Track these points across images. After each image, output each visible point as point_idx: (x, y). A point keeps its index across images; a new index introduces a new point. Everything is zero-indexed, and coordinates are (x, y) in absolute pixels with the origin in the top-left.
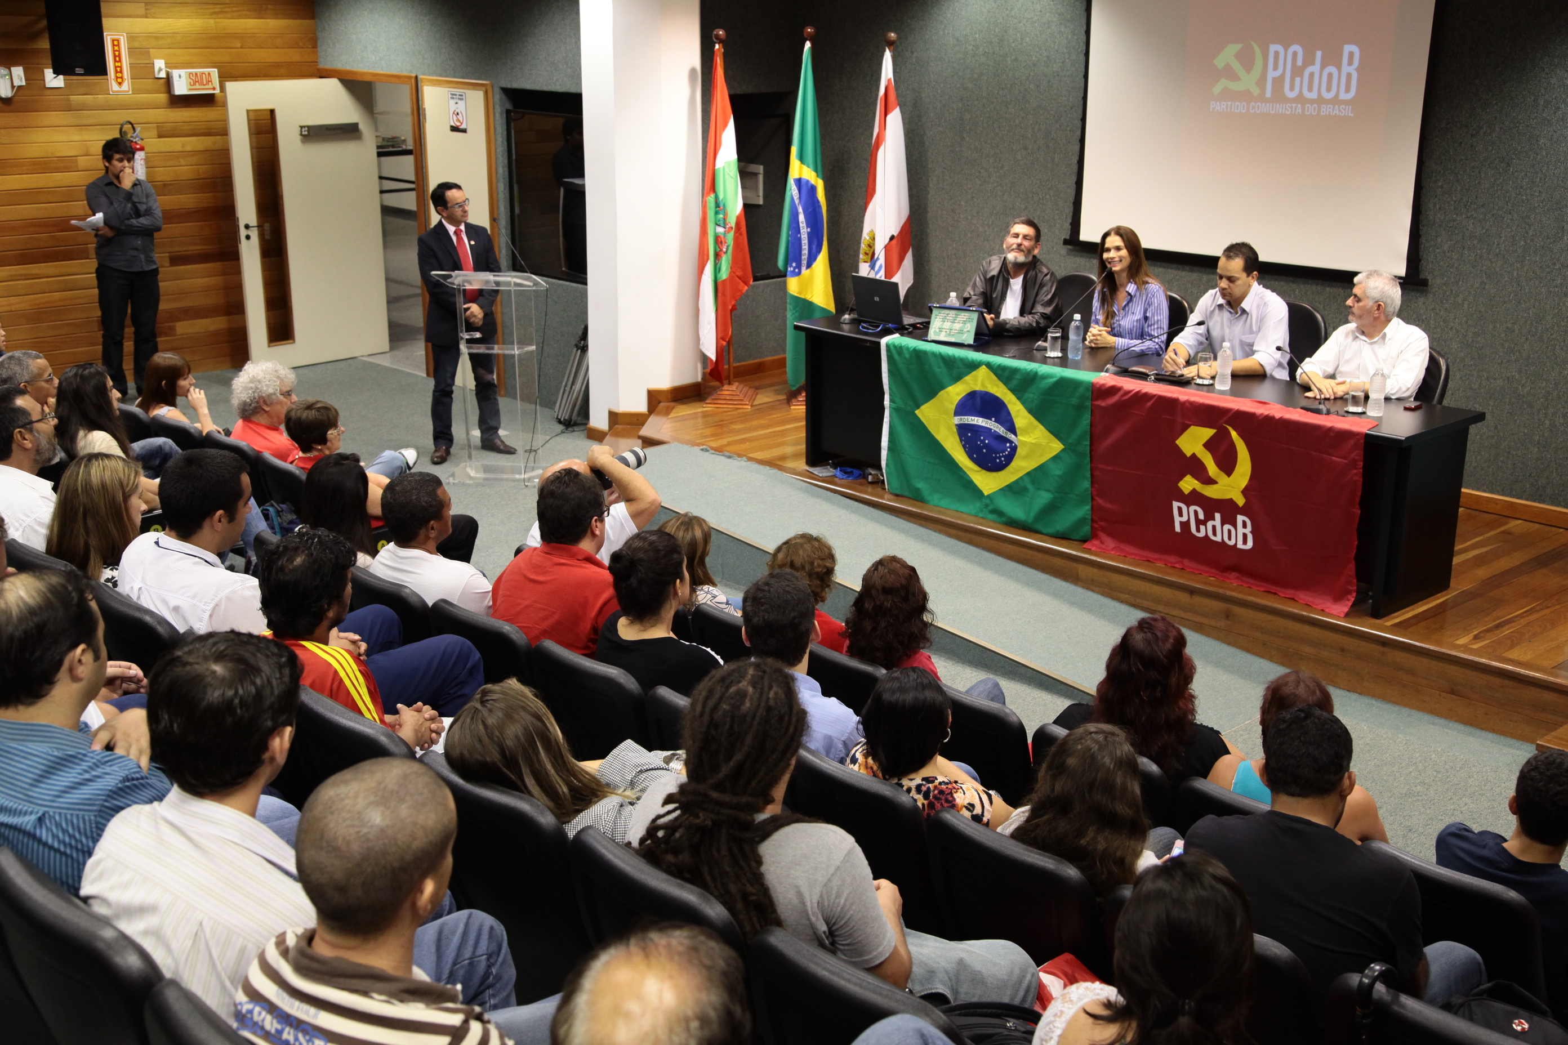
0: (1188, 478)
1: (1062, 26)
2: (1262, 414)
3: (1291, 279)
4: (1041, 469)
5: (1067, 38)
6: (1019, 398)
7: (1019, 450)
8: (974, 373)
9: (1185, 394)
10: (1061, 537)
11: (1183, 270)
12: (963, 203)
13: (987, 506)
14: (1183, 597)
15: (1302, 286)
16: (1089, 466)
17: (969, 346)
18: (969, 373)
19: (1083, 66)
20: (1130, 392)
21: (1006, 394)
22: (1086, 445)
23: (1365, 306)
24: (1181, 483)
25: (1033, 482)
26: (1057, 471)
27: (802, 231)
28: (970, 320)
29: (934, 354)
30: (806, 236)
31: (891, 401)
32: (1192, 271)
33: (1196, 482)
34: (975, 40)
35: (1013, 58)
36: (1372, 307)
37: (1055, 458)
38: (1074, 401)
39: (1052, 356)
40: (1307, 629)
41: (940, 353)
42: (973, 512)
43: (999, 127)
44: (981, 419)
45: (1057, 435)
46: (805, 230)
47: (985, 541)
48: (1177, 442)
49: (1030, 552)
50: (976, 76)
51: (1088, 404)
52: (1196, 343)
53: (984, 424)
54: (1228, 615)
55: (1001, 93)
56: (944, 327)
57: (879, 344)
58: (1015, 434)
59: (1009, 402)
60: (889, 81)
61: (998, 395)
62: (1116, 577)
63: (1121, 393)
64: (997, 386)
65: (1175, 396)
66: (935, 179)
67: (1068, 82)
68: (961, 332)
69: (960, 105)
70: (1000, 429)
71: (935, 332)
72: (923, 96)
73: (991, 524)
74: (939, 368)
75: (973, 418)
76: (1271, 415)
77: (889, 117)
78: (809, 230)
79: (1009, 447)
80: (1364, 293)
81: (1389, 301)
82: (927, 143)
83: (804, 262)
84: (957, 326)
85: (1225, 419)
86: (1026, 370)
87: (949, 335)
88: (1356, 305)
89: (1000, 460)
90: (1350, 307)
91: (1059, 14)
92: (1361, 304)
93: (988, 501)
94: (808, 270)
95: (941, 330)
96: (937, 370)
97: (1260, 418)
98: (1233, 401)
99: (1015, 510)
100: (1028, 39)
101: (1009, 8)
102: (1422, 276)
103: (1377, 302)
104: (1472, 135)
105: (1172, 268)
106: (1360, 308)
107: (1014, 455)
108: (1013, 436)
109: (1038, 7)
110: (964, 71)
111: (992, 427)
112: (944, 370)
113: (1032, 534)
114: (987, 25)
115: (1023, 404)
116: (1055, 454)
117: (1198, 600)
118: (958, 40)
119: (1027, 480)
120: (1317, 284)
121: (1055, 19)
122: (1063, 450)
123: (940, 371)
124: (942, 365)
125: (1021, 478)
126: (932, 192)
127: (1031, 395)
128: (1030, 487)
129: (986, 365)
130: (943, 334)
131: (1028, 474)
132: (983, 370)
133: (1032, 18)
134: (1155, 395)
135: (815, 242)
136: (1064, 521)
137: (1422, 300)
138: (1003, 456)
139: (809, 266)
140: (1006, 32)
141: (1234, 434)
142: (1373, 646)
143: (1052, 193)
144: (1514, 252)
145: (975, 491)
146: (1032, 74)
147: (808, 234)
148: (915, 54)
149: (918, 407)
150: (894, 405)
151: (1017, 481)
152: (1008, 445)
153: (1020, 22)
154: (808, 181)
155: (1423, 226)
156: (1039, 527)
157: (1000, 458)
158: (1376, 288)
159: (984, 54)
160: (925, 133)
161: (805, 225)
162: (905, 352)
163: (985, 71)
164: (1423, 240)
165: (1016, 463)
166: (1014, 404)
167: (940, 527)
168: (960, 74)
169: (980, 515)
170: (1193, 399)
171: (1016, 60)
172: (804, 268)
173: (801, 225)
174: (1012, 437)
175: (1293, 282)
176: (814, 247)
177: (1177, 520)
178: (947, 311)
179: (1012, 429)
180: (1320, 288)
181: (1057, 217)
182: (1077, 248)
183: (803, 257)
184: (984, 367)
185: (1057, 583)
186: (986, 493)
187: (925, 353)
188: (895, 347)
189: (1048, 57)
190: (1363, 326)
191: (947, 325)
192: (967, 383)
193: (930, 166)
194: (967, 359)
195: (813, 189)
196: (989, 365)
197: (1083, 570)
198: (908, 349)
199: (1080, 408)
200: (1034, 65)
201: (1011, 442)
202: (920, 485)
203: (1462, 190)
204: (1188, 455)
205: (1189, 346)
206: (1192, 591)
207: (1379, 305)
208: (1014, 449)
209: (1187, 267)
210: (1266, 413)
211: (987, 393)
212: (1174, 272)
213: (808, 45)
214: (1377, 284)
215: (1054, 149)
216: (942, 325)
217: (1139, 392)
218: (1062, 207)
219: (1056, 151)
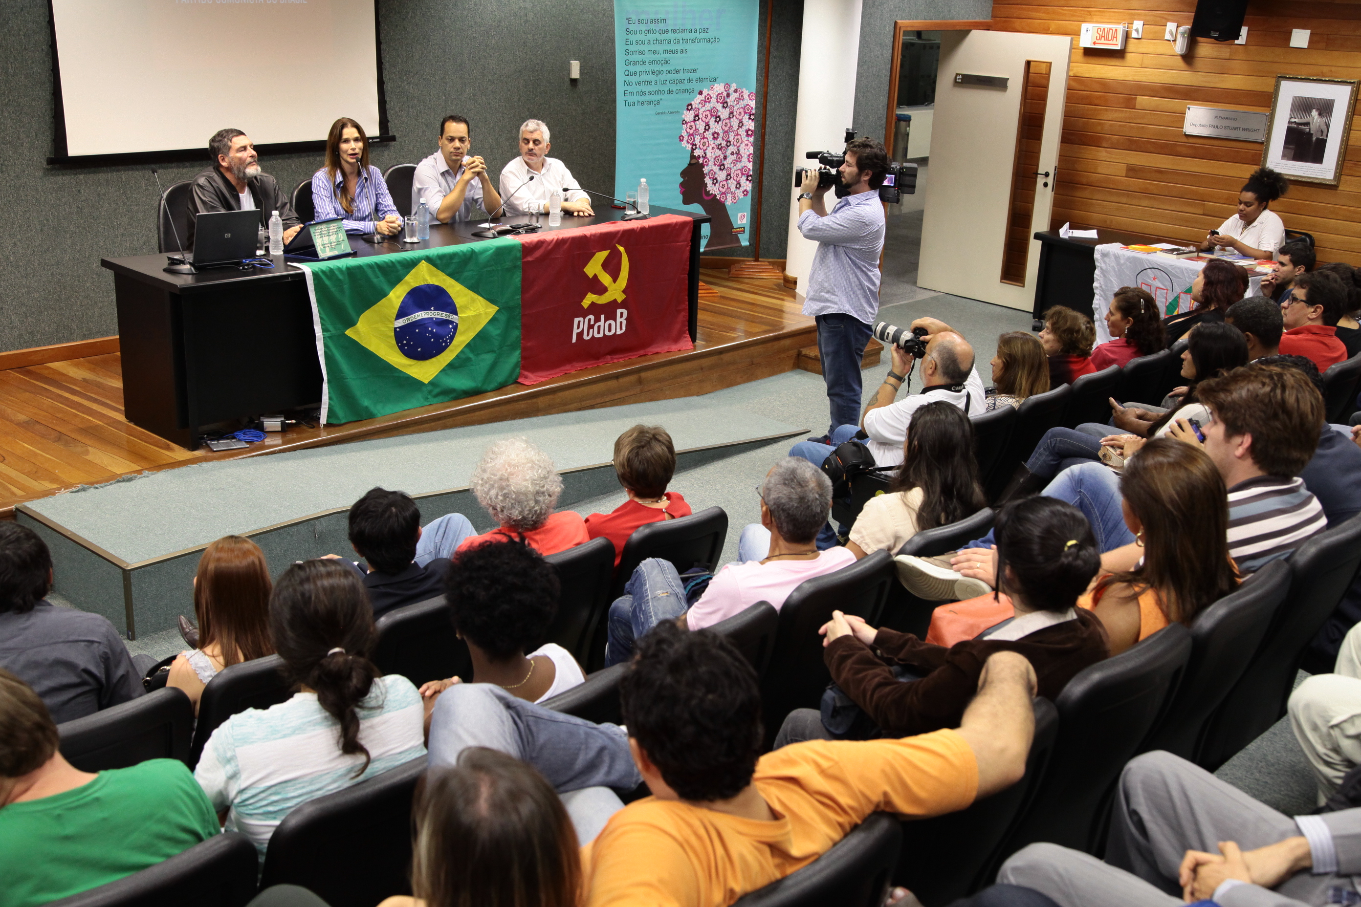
0: (589, 295)
4: (482, 337)
6: (457, 280)
7: (459, 327)
8: (413, 271)
10: (500, 388)
11: (184, 168)
13: (430, 392)
14: (612, 383)
16: (521, 316)
18: (409, 272)
20: (552, 241)
21: (444, 280)
24: (583, 301)
25: (472, 351)
26: (495, 332)
31: (324, 330)
32: (192, 166)
33: (594, 296)
37: (493, 321)
38: (508, 264)
44: (422, 313)
45: (492, 301)
47: (459, 419)
48: (585, 270)
49: (498, 409)
51: (520, 263)
53: (426, 316)
54: (640, 381)
56: (325, 242)
57: (303, 273)
58: (456, 314)
59: (448, 287)
61: (436, 284)
62: (567, 393)
63: (544, 246)
64: (435, 276)
65: (582, 233)
68: (338, 243)
70: (443, 315)
73: (449, 404)
74: (377, 278)
79: (452, 328)
84: (333, 238)
86: (462, 252)
87: (332, 249)
89: (446, 343)
93: (430, 388)
95: (323, 246)
96: (375, 281)
99: (461, 382)
102: (391, 134)
104: (403, 19)
105: (171, 168)
107: (456, 333)
108: (455, 316)
111: (433, 316)
112: (382, 279)
113: (484, 395)
115: (462, 283)
116: (491, 317)
117: (622, 380)
119: (467, 351)
122: (498, 311)
124: (379, 273)
125: (462, 352)
127: (470, 273)
128: (471, 356)
129: (425, 260)
131: (468, 345)
132: (422, 264)
134: (569, 238)
136: (502, 374)
141: (621, 249)
144: (440, 105)
145: (413, 384)
150: (327, 334)
151: (457, 356)
152: (451, 326)
156: (485, 387)
157: (446, 341)
165: (456, 341)
166: (453, 286)
167: (416, 428)
170: (594, 232)
174: (453, 318)
179: (455, 310)
184: (423, 261)
185: (535, 420)
186: (426, 382)
191: (326, 240)
192: (408, 283)
194: (405, 259)
196: (429, 259)
197: (541, 401)
201: (452, 322)
202: (366, 402)
203: (402, 62)
204: (591, 277)
206: (617, 376)
208: (456, 328)
209: (188, 164)
211: (429, 286)
212: (175, 171)
215: (6, 58)
216: (323, 240)
217: (558, 239)
218: (29, 123)
219: (9, 60)
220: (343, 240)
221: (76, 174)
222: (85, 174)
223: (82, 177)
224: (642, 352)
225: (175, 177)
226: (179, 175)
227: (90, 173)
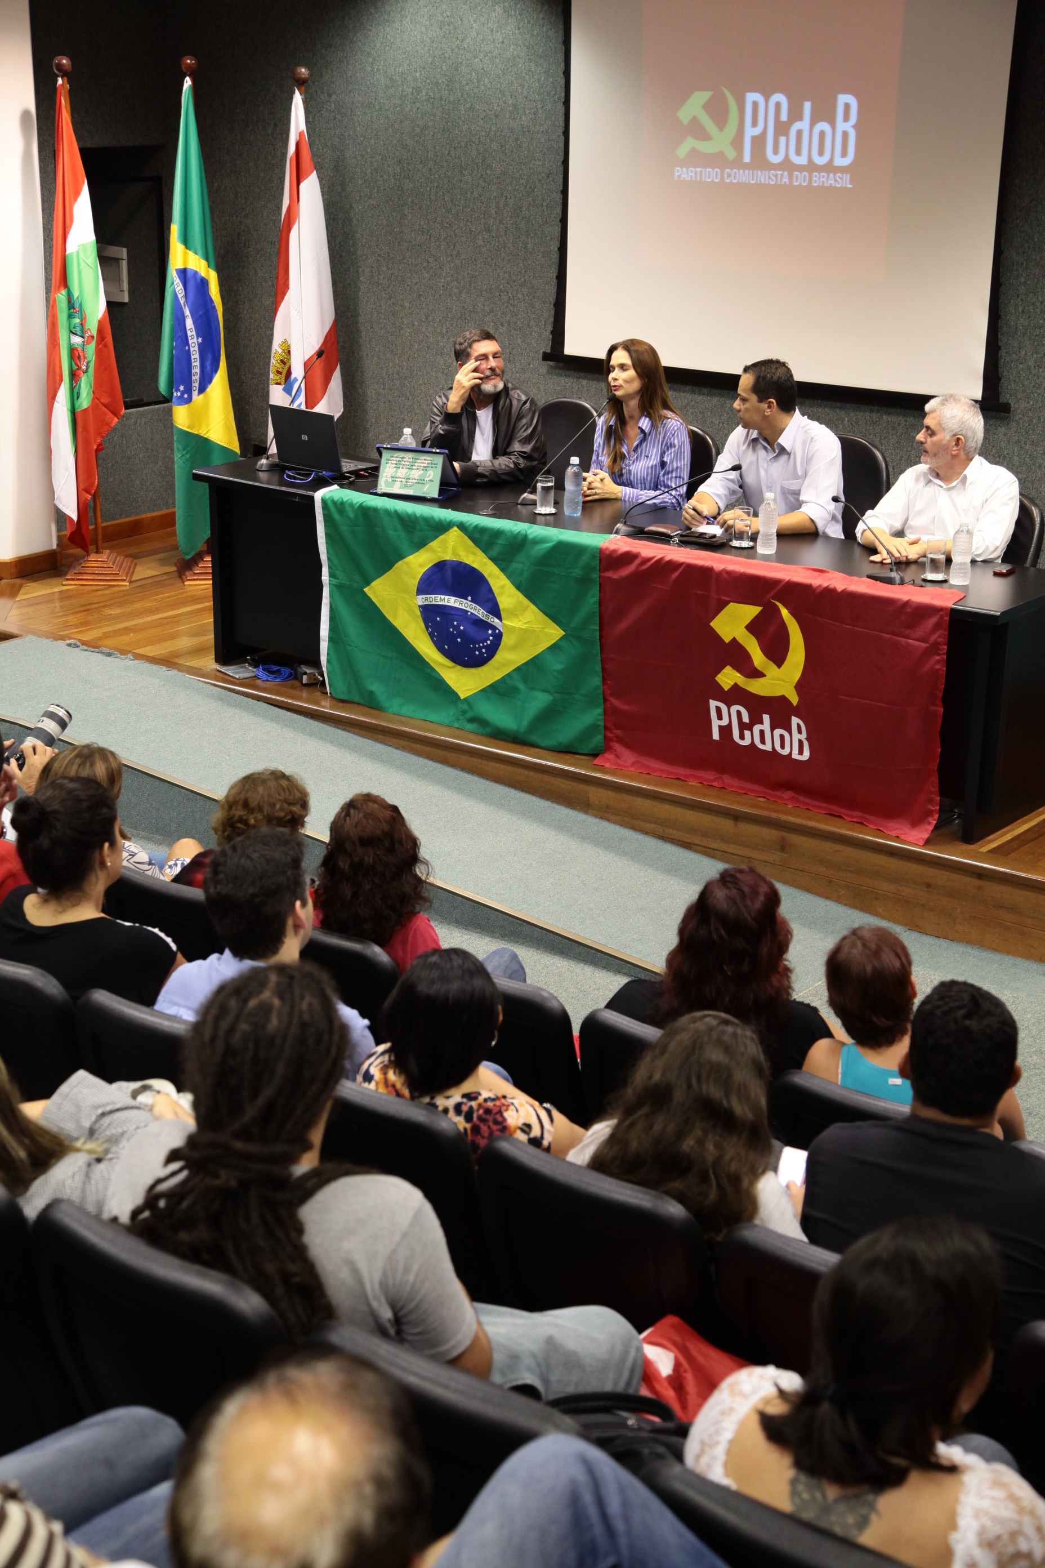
0: (728, 670)
1: (532, 64)
2: (820, 586)
3: (839, 404)
4: (535, 663)
5: (539, 80)
6: (503, 570)
7: (504, 638)
8: (442, 537)
9: (720, 561)
10: (565, 751)
11: (700, 394)
12: (407, 304)
13: (464, 712)
14: (726, 825)
15: (852, 414)
16: (599, 658)
17: (432, 501)
18: (436, 537)
19: (562, 119)
20: (650, 559)
21: (485, 564)
22: (594, 630)
23: (941, 440)
24: (719, 676)
25: (525, 680)
26: (556, 665)
27: (190, 342)
28: (433, 465)
29: (387, 512)
30: (196, 348)
31: (331, 575)
32: (710, 395)
33: (739, 675)
34: (415, 80)
35: (468, 105)
36: (949, 441)
37: (554, 648)
38: (577, 572)
39: (543, 512)
40: (883, 860)
41: (396, 511)
42: (446, 722)
43: (452, 201)
44: (453, 599)
45: (554, 617)
46: (195, 340)
47: (464, 758)
48: (712, 624)
50: (418, 130)
51: (595, 576)
52: (726, 492)
53: (457, 605)
54: (783, 846)
55: (452, 153)
56: (399, 475)
57: (312, 498)
58: (500, 618)
59: (490, 575)
60: (301, 134)
61: (475, 565)
62: (639, 802)
63: (637, 561)
64: (474, 554)
65: (707, 563)
66: (367, 270)
67: (542, 140)
68: (421, 482)
69: (398, 169)
70: (479, 612)
71: (386, 482)
72: (347, 155)
73: (472, 736)
74: (396, 530)
75: (443, 597)
76: (832, 586)
77: (302, 185)
78: (200, 340)
79: (491, 635)
80: (940, 424)
81: (970, 434)
82: (355, 221)
83: (196, 385)
84: (416, 474)
85: (773, 593)
86: (511, 532)
87: (406, 486)
88: (929, 440)
89: (480, 652)
90: (922, 443)
91: (528, 48)
92: (935, 438)
93: (465, 707)
94: (201, 396)
95: (394, 479)
96: (391, 533)
97: (818, 591)
98: (783, 570)
99: (502, 717)
100: (486, 81)
101: (460, 37)
102: (1002, 400)
103: (955, 435)
105: (684, 392)
106: (934, 444)
107: (499, 645)
108: (496, 620)
109: (499, 37)
110: (401, 122)
111: (468, 609)
112: (402, 534)
113: (525, 748)
114: (430, 60)
115: (509, 577)
116: (553, 642)
117: (744, 827)
118: (391, 79)
119: (516, 676)
120: (872, 411)
121: (522, 54)
122: (563, 638)
123: (396, 534)
124: (399, 526)
125: (509, 675)
126: (363, 288)
127: (520, 566)
128: (521, 686)
129: (458, 527)
130: (398, 484)
131: (518, 669)
132: (455, 532)
133: (491, 52)
134: (683, 563)
135: (210, 356)
136: (568, 730)
137: (1002, 430)
138: (484, 647)
139: (202, 390)
140: (457, 70)
141: (785, 612)
142: (967, 880)
143: (525, 290)
145: (448, 694)
146: (494, 128)
147: (199, 345)
148: (334, 97)
149: (368, 583)
150: (335, 581)
151: (503, 678)
152: (490, 632)
153: (475, 57)
154: (196, 273)
155: (1002, 334)
156: (534, 738)
157: (480, 649)
158: (954, 417)
159: (428, 100)
160: (351, 207)
161: (194, 333)
162: (348, 509)
163: (430, 124)
164: (1002, 353)
165: (501, 656)
166: (498, 578)
167: (402, 742)
168: (397, 126)
169: (456, 725)
170: (731, 567)
171: (472, 108)
172: (195, 393)
173: (189, 333)
174: (495, 621)
175: (841, 408)
176: (208, 364)
177: (716, 724)
178: (401, 454)
179: (496, 611)
180: (875, 416)
181: (532, 323)
182: (561, 365)
183: (193, 378)
184: (455, 528)
185: (562, 812)
186: (462, 697)
187: (376, 510)
188: (334, 503)
189: (515, 106)
190: (938, 468)
191: (402, 472)
192: (434, 551)
193: (359, 253)
194: (433, 518)
195: (204, 283)
196: (462, 527)
197: (596, 795)
198: (351, 505)
199: (584, 581)
200: (497, 116)
201: (494, 628)
202: (375, 687)
204: (727, 640)
205: (718, 496)
206: (737, 817)
207: (958, 439)
208: (498, 637)
209: (705, 390)
210: (826, 584)
211: (460, 564)
212: (688, 396)
213: (188, 82)
214: (955, 412)
215: (527, 231)
216: (396, 472)
217: (661, 559)
218: (540, 310)
219: (529, 234)
220: (431, 481)
221: (579, 378)
222: (588, 379)
223: (584, 382)
224: (836, 809)
225: (688, 404)
226: (693, 403)
227: (593, 380)
